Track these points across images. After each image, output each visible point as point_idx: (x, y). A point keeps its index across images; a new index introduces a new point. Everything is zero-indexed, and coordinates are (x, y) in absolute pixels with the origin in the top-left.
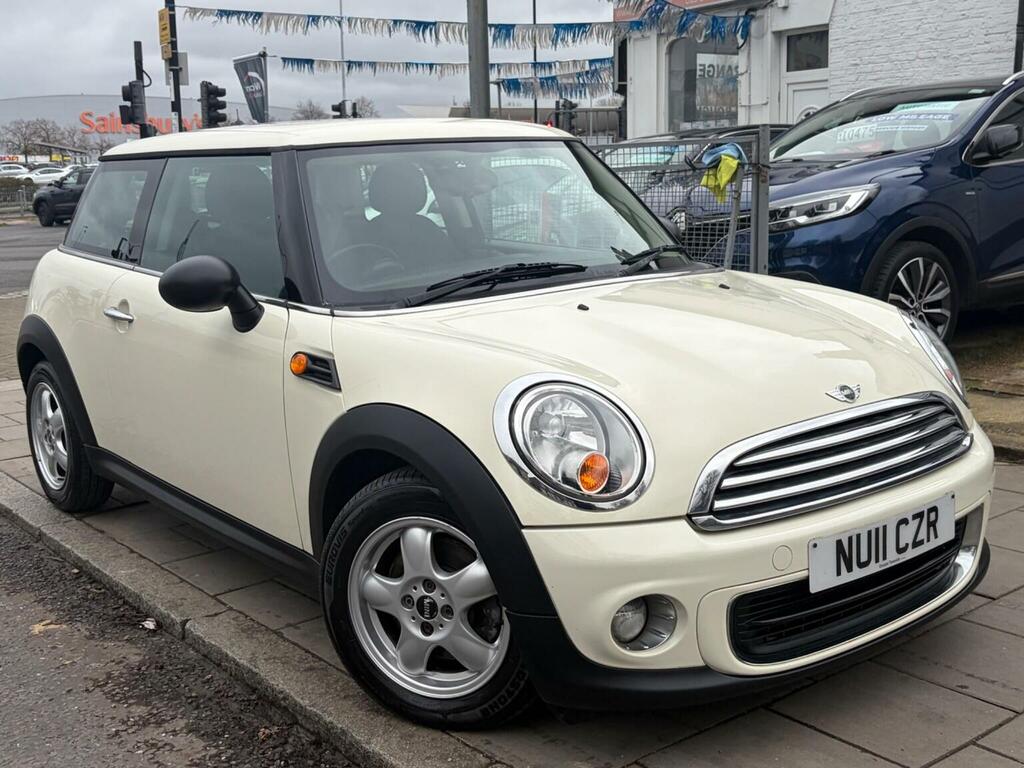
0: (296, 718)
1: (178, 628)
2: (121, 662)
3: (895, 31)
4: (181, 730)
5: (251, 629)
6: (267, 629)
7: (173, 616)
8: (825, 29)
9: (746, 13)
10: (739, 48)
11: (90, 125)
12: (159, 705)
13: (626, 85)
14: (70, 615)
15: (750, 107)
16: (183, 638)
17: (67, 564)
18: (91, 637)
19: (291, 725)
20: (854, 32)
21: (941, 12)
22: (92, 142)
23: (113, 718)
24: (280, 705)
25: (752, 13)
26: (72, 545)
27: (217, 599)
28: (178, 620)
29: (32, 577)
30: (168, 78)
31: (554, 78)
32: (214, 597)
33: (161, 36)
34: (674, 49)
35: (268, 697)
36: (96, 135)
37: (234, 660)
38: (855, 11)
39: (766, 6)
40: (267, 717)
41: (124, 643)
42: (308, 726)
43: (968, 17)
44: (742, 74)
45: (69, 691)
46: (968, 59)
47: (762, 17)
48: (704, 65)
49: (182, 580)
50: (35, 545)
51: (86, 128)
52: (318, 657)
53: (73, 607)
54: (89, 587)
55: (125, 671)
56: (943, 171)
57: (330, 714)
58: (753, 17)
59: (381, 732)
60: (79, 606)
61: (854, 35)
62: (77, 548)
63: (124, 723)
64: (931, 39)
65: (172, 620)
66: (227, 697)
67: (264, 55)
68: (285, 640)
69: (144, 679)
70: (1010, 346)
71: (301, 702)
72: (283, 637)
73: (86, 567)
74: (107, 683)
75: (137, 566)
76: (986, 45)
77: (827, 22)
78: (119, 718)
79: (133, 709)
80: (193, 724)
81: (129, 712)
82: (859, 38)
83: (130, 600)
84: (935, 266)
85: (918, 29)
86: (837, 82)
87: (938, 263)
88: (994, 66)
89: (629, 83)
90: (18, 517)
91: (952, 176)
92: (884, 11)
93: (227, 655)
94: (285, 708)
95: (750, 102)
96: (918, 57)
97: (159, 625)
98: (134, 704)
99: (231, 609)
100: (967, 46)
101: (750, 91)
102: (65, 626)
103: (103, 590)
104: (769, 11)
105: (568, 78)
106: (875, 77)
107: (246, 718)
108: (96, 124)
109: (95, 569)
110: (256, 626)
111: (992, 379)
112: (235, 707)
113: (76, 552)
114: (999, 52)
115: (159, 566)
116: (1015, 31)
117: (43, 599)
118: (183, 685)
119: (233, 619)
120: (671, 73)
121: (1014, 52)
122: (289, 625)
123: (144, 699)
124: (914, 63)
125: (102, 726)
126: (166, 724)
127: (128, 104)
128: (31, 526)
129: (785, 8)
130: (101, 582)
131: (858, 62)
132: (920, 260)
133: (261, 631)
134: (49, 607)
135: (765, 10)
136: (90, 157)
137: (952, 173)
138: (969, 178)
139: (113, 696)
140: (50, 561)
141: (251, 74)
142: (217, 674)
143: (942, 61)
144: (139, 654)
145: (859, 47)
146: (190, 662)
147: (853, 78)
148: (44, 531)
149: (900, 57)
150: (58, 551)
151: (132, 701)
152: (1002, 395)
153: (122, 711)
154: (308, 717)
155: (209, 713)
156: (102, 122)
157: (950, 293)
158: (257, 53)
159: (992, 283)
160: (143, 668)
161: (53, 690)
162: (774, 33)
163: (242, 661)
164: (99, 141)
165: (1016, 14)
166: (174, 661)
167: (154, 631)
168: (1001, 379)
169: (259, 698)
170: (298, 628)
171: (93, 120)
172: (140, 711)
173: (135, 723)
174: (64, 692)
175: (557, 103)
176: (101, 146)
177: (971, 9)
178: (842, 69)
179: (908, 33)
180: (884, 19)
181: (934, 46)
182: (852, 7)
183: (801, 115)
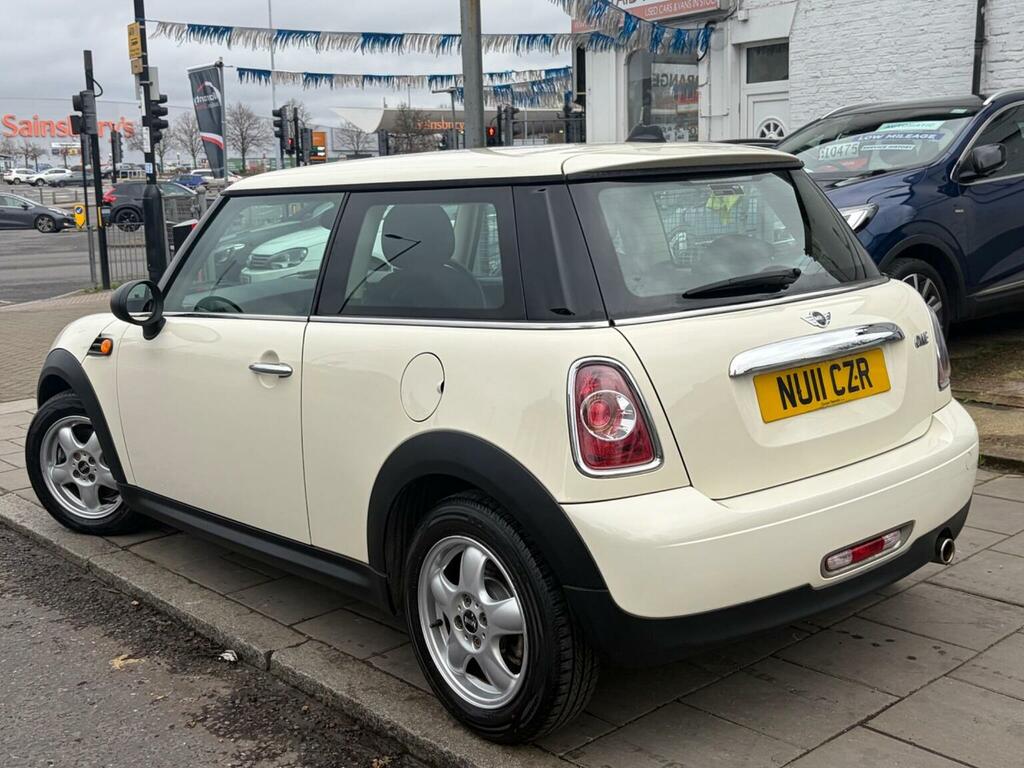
0: (405, 747)
1: (262, 660)
2: (212, 696)
3: (855, 45)
4: (295, 763)
5: (340, 659)
6: (354, 659)
7: (255, 648)
8: (785, 42)
9: (706, 26)
10: (699, 60)
11: (13, 128)
12: (265, 739)
13: (585, 96)
14: (144, 648)
15: (710, 117)
16: (268, 669)
17: (124, 596)
18: (173, 671)
19: (401, 755)
20: (812, 45)
21: (900, 26)
22: (16, 146)
23: (225, 753)
24: (387, 734)
25: (711, 26)
26: (128, 576)
27: (293, 629)
28: (262, 651)
29: (93, 610)
30: (138, 93)
31: (508, 87)
32: (290, 627)
33: (131, 51)
34: (632, 59)
35: (372, 727)
36: (21, 139)
37: (331, 692)
38: (816, 24)
39: (725, 19)
40: (374, 747)
41: (208, 676)
42: (420, 755)
43: (926, 32)
44: (702, 86)
45: (172, 727)
46: (926, 72)
47: (722, 29)
48: (658, 75)
49: (252, 611)
50: (85, 577)
51: (10, 132)
52: (414, 686)
53: (145, 640)
54: (154, 619)
55: (219, 705)
56: (930, 190)
57: (446, 744)
58: (713, 29)
59: (501, 761)
60: (151, 639)
61: (815, 48)
62: (134, 580)
63: (237, 758)
64: (891, 53)
65: (255, 652)
66: (329, 728)
67: (220, 65)
68: (376, 669)
69: (241, 713)
70: (995, 356)
71: (412, 732)
72: (372, 666)
73: (148, 599)
74: (206, 718)
75: (202, 598)
76: (945, 60)
77: (787, 35)
78: (230, 753)
79: (241, 742)
80: (305, 757)
81: (238, 746)
82: (819, 51)
83: (203, 632)
84: (928, 281)
85: (877, 43)
86: (798, 94)
87: (930, 278)
88: (952, 80)
89: (587, 93)
90: (61, 548)
91: (940, 194)
92: (843, 25)
93: (322, 686)
94: (393, 739)
95: (710, 112)
96: (878, 71)
97: (240, 657)
98: (239, 738)
99: (310, 638)
100: (926, 60)
101: (710, 102)
102: (143, 660)
103: (170, 622)
104: (729, 24)
105: (522, 87)
107: (356, 750)
108: (20, 127)
109: (158, 601)
110: (342, 655)
111: (987, 390)
112: (340, 738)
113: (133, 584)
114: (957, 66)
115: (223, 596)
116: (973, 47)
117: (112, 633)
118: (282, 718)
119: (318, 649)
120: (629, 84)
121: (972, 67)
122: (375, 654)
123: (248, 733)
124: (873, 76)
125: (216, 762)
126: (279, 758)
127: (80, 114)
128: (77, 558)
129: (745, 21)
130: (166, 614)
131: (818, 74)
132: (915, 276)
133: (350, 661)
134: (122, 641)
135: (725, 23)
136: (15, 162)
137: (939, 191)
138: (955, 195)
139: (217, 731)
140: (106, 594)
141: (207, 83)
142: (312, 705)
143: (901, 74)
144: (228, 687)
145: (819, 59)
146: (280, 694)
147: (814, 90)
148: (94, 562)
149: (862, 70)
150: (111, 583)
151: (237, 735)
152: (1000, 406)
153: (230, 745)
154: (420, 747)
155: (317, 745)
156: (25, 126)
157: (943, 307)
158: (213, 63)
159: (980, 297)
160: (237, 702)
161: (155, 726)
162: (734, 45)
163: (340, 692)
164: (23, 145)
165: (974, 29)
166: (266, 693)
167: (235, 663)
168: (996, 390)
169: (362, 728)
170: (385, 657)
171: (16, 123)
172: (248, 745)
173: (248, 758)
174: (167, 728)
175: (499, 108)
176: (27, 150)
177: (930, 24)
178: (802, 81)
179: (868, 47)
180: (844, 33)
181: (894, 60)
182: (812, 21)
183: (761, 126)
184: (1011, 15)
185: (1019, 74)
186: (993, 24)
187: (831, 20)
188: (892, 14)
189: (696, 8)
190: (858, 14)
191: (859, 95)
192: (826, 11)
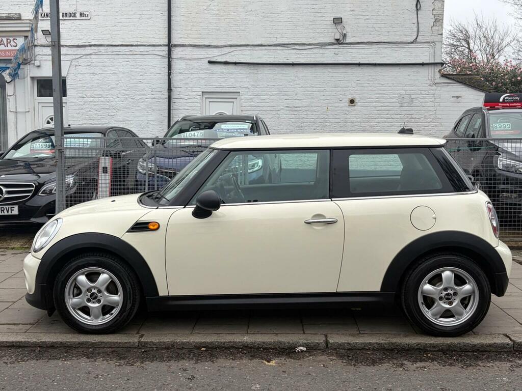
0: (425, 350)
1: (323, 345)
2: (334, 360)
3: (105, 85)
8: (64, 79)
10: (8, 83)
15: (16, 112)
16: (327, 348)
18: (296, 359)
20: (81, 82)
21: (129, 79)
38: (81, 73)
39: (26, 64)
41: (312, 356)
43: (142, 83)
44: (10, 96)
46: (143, 100)
47: (24, 69)
61: (82, 84)
64: (125, 90)
74: (354, 364)
76: (152, 96)
77: (65, 76)
82: (84, 85)
85: (117, 85)
86: (73, 104)
88: (157, 104)
92: (98, 75)
94: (417, 349)
95: (16, 110)
96: (118, 97)
100: (143, 95)
101: (16, 104)
102: (276, 360)
104: (28, 66)
106: (94, 104)
114: (158, 99)
116: (166, 91)
124: (116, 99)
129: (39, 66)
131: (84, 96)
135: (26, 66)
143: (130, 100)
144: (329, 356)
145: (84, 89)
147: (82, 103)
149: (109, 96)
154: (435, 346)
160: (346, 358)
162: (31, 77)
163: (382, 342)
165: (167, 84)
166: (345, 354)
167: (306, 351)
169: (398, 351)
177: (144, 80)
178: (75, 98)
179: (112, 86)
180: (98, 78)
181: (126, 93)
182: (80, 71)
183: (47, 118)
184: (182, 80)
185: (187, 105)
186: (175, 83)
187: (92, 72)
188: (124, 73)
189: (7, 57)
190: (106, 71)
191: (108, 107)
192: (87, 67)
